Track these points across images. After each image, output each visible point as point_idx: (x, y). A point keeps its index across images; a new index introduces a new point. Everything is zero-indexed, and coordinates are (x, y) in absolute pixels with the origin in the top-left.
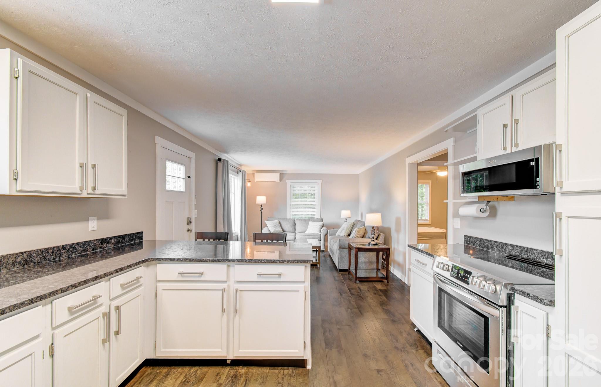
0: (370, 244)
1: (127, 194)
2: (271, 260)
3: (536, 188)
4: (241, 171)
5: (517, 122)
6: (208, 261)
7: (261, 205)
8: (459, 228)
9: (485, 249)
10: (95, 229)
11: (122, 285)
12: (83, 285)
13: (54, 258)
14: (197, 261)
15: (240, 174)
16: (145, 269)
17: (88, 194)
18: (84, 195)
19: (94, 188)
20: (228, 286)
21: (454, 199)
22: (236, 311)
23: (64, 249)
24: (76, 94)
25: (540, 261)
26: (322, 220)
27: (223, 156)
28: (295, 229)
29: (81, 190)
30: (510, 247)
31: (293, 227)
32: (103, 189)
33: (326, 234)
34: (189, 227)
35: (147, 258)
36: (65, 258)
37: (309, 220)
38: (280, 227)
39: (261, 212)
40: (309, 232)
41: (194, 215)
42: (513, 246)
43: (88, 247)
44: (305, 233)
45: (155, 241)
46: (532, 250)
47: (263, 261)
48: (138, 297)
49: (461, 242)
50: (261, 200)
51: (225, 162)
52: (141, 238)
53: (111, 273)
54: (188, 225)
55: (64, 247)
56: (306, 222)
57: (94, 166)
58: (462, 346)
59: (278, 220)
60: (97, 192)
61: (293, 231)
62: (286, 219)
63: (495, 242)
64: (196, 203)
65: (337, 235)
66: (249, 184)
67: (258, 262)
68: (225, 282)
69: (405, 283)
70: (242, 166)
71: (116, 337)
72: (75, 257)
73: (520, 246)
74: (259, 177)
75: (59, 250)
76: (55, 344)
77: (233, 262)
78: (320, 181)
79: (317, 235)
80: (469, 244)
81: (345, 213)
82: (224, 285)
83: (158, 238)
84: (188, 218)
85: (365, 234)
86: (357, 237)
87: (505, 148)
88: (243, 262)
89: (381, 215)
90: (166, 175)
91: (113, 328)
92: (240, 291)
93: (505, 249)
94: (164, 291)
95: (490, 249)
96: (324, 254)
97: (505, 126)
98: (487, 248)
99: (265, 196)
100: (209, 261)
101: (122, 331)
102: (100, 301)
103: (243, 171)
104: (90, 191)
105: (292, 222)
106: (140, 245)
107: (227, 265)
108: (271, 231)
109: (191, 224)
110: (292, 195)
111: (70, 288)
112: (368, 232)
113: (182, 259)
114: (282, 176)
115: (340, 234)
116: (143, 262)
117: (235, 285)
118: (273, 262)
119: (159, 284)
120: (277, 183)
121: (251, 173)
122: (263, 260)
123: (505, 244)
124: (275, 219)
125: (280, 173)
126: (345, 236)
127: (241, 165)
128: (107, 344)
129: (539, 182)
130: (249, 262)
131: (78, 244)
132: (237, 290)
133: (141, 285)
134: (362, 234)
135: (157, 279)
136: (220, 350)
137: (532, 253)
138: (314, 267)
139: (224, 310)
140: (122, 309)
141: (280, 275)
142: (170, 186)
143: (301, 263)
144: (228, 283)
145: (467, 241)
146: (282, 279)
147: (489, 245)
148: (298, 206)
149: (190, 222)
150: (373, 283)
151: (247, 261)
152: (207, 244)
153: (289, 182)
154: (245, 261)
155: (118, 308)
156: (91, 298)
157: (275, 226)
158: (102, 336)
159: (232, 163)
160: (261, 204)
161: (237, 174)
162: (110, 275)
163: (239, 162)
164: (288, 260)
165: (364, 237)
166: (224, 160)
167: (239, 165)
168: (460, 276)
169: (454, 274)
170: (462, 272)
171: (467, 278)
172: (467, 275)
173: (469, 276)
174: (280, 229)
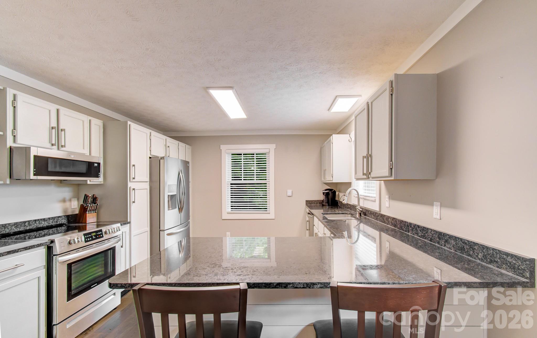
3: (99, 178)
5: (62, 130)
58: (96, 284)
97: (53, 128)
129: (100, 175)
168: (94, 237)
169: (89, 239)
170: (95, 234)
171: (100, 234)
172: (99, 233)
173: (101, 233)
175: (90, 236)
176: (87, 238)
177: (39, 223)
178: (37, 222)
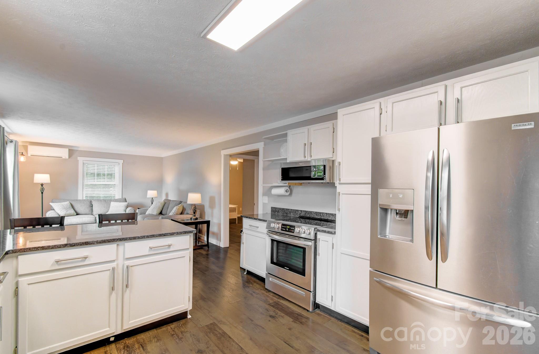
0: (192, 219)
2: (163, 234)
3: (324, 180)
4: (12, 142)
5: (311, 144)
6: (96, 243)
7: (42, 185)
8: (267, 202)
9: (285, 214)
14: (81, 245)
15: (11, 145)
20: (118, 264)
21: (263, 184)
22: (126, 286)
25: (315, 217)
26: (125, 200)
30: (300, 212)
37: (110, 201)
38: (72, 209)
39: (42, 193)
42: (301, 211)
46: (311, 212)
47: (155, 236)
49: (270, 211)
50: (41, 178)
56: (107, 202)
58: (288, 269)
59: (68, 202)
62: (78, 200)
63: (291, 210)
65: (147, 214)
66: (23, 159)
67: (151, 237)
68: (113, 261)
69: (220, 246)
73: (305, 211)
74: (33, 150)
77: (123, 240)
78: (121, 162)
80: (275, 212)
81: (152, 194)
82: (114, 265)
85: (183, 211)
86: (177, 214)
87: (305, 157)
88: (135, 239)
89: (200, 194)
92: (131, 266)
93: (297, 213)
94: (30, 286)
95: (288, 214)
97: (305, 144)
98: (287, 214)
99: (48, 174)
103: (15, 141)
105: (88, 203)
107: (116, 244)
108: (60, 214)
110: (85, 174)
112: (186, 209)
114: (72, 152)
115: (150, 213)
117: (125, 262)
118: (165, 235)
119: (22, 279)
120: (65, 159)
123: (297, 210)
124: (65, 200)
125: (69, 149)
126: (157, 214)
129: (325, 177)
130: (142, 238)
132: (127, 267)
134: (180, 211)
135: (19, 274)
137: (311, 214)
139: (113, 289)
141: (169, 246)
144: (117, 262)
145: (273, 211)
146: (171, 249)
147: (288, 212)
148: (93, 186)
150: (198, 250)
153: (81, 159)
154: (138, 238)
157: (66, 209)
160: (42, 183)
163: (10, 130)
164: (177, 232)
165: (183, 213)
168: (287, 230)
169: (283, 229)
170: (288, 227)
171: (292, 230)
172: (292, 228)
173: (293, 228)
174: (72, 212)
175: (285, 227)
176: (283, 228)
177: (329, 216)
178: (328, 215)
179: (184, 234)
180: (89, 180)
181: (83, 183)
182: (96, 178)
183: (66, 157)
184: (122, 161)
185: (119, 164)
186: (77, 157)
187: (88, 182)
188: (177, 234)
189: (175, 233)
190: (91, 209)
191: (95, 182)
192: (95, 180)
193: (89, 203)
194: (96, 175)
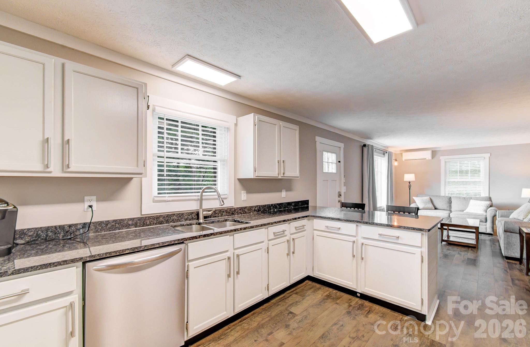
1: (299, 176)
4: (387, 152)
7: (410, 183)
10: (285, 196)
11: (296, 228)
12: (279, 223)
13: (268, 210)
14: (336, 220)
15: (387, 155)
16: (308, 221)
17: (281, 177)
18: (280, 177)
19: (284, 174)
20: (357, 240)
22: (362, 259)
23: (272, 206)
24: (276, 125)
26: (490, 199)
27: (368, 142)
28: (450, 207)
29: (278, 175)
31: (448, 205)
32: (288, 174)
33: (495, 216)
34: (339, 199)
35: (309, 215)
36: (272, 211)
37: (471, 198)
38: (431, 203)
39: (410, 189)
40: (469, 211)
41: (343, 190)
43: (282, 207)
44: (464, 212)
45: (316, 207)
48: (303, 237)
50: (409, 177)
51: (370, 147)
52: (308, 204)
53: (291, 220)
54: (339, 197)
55: (272, 205)
56: (466, 200)
57: (284, 161)
59: (428, 197)
60: (285, 175)
61: (448, 209)
62: (440, 196)
64: (345, 181)
66: (396, 164)
67: (379, 225)
68: (355, 236)
70: (389, 148)
71: (293, 255)
72: (276, 211)
74: (406, 156)
75: (270, 206)
76: (269, 248)
77: (360, 223)
79: (482, 215)
81: (528, 192)
82: (354, 239)
83: (318, 205)
84: (339, 192)
88: (367, 224)
90: (323, 162)
91: (292, 250)
92: (366, 245)
94: (317, 236)
96: (491, 238)
99: (414, 174)
100: (344, 220)
101: (295, 252)
102: (286, 233)
103: (389, 152)
104: (282, 175)
106: (307, 209)
107: (356, 225)
109: (341, 197)
110: (448, 171)
111: (274, 223)
113: (328, 217)
114: (434, 153)
115: (516, 217)
116: (306, 217)
117: (362, 240)
118: (391, 226)
119: (315, 232)
120: (429, 160)
121: (399, 152)
122: (383, 224)
124: (426, 195)
125: (432, 151)
127: (387, 147)
128: (289, 256)
130: (372, 224)
131: (277, 204)
132: (363, 244)
133: (305, 230)
135: (314, 228)
136: (351, 283)
138: (470, 248)
139: (354, 256)
140: (296, 240)
141: (398, 238)
142: (325, 170)
143: (417, 230)
144: (357, 238)
146: (399, 241)
148: (454, 183)
149: (340, 195)
151: (370, 223)
152: (349, 211)
153: (443, 159)
155: (293, 239)
156: (282, 231)
157: (425, 203)
158: (287, 252)
159: (378, 147)
160: (410, 181)
161: (383, 155)
162: (290, 220)
163: (384, 145)
166: (369, 145)
167: (385, 147)
174: (431, 206)
179: (412, 229)
180: (451, 177)
181: (445, 180)
182: (458, 175)
183: (429, 158)
184: (489, 155)
185: (484, 158)
186: (440, 157)
187: (450, 179)
188: (404, 228)
189: (402, 227)
190: (450, 205)
191: (458, 179)
192: (457, 177)
193: (447, 200)
194: (458, 172)
